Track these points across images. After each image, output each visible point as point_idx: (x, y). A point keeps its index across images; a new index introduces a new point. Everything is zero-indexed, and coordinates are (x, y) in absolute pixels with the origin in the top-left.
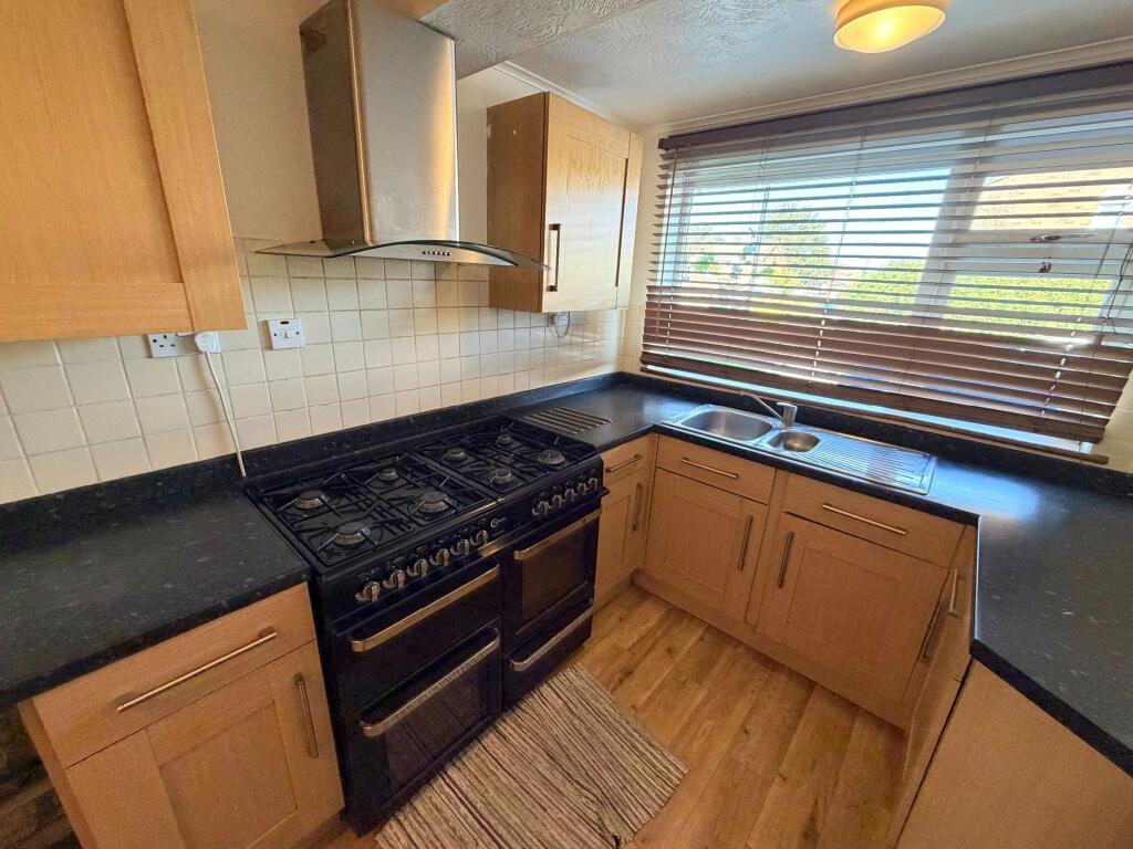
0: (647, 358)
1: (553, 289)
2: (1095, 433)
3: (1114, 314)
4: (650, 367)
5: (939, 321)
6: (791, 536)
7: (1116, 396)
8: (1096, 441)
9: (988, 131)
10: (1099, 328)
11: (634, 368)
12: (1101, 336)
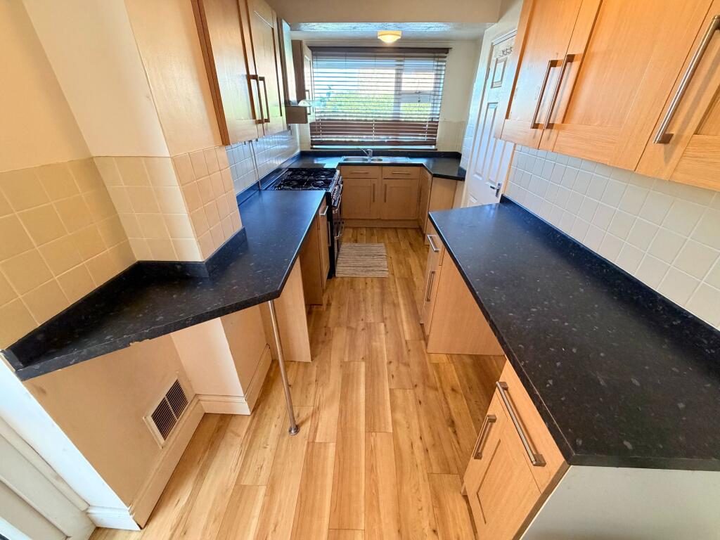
0: (313, 143)
1: (310, 114)
2: (434, 143)
3: (434, 113)
4: (314, 146)
5: (399, 117)
6: (386, 185)
7: (436, 133)
8: (435, 145)
9: (401, 61)
10: (432, 116)
11: (307, 148)
12: (432, 118)
